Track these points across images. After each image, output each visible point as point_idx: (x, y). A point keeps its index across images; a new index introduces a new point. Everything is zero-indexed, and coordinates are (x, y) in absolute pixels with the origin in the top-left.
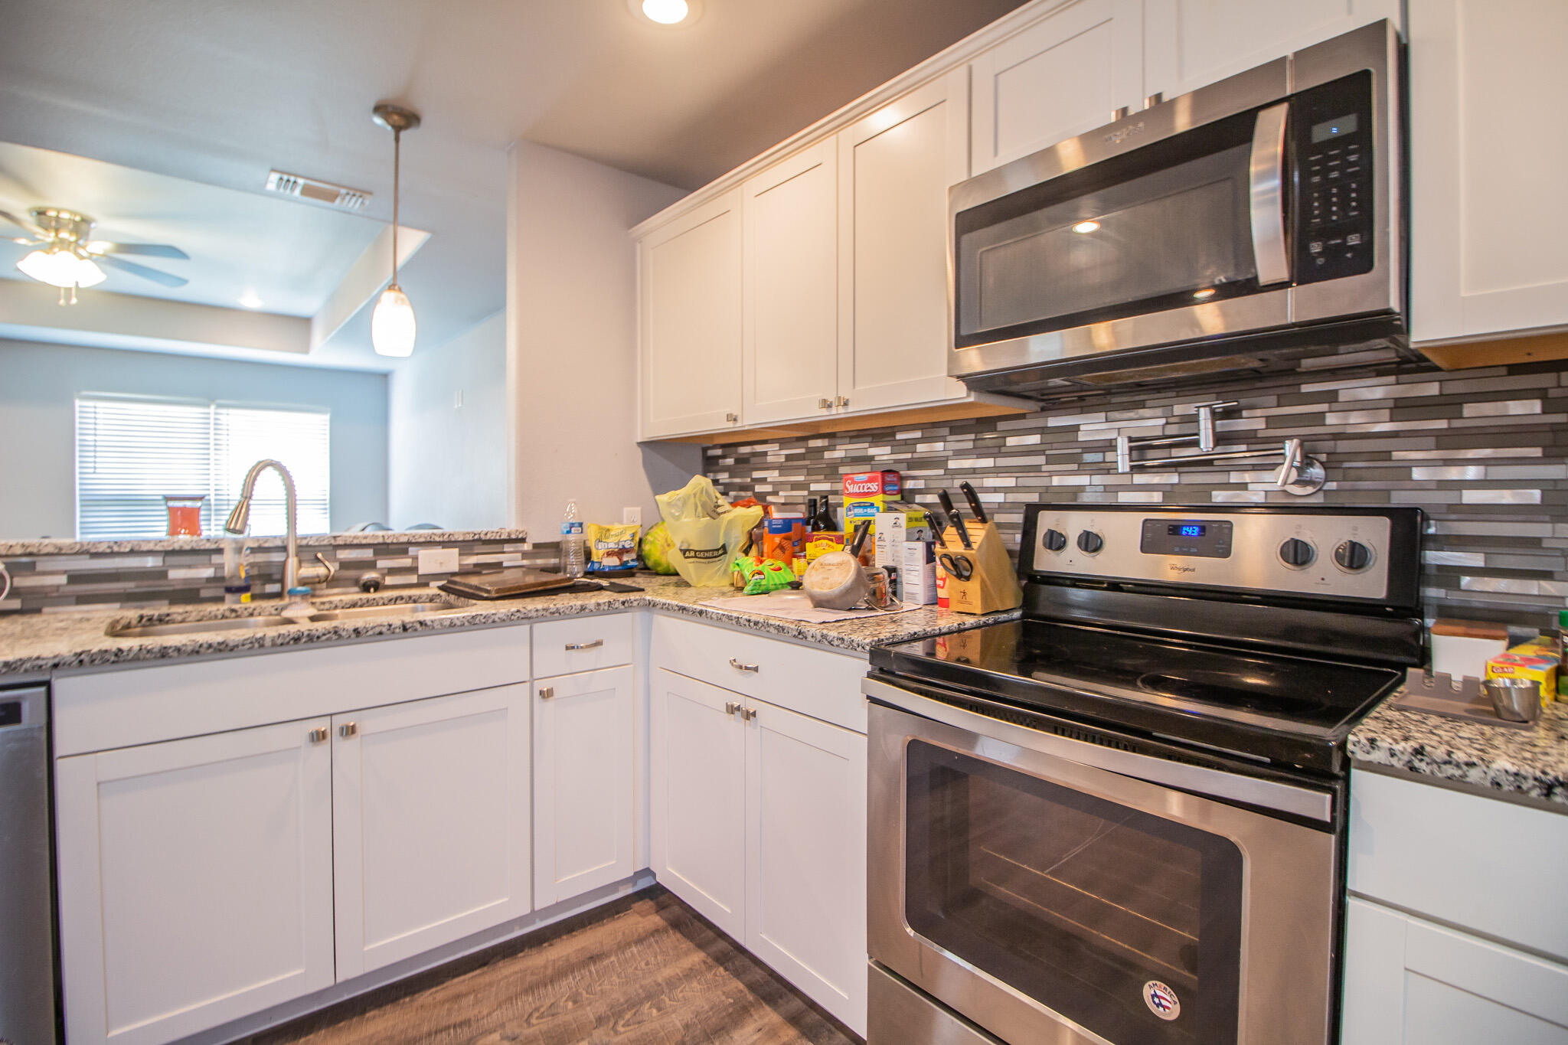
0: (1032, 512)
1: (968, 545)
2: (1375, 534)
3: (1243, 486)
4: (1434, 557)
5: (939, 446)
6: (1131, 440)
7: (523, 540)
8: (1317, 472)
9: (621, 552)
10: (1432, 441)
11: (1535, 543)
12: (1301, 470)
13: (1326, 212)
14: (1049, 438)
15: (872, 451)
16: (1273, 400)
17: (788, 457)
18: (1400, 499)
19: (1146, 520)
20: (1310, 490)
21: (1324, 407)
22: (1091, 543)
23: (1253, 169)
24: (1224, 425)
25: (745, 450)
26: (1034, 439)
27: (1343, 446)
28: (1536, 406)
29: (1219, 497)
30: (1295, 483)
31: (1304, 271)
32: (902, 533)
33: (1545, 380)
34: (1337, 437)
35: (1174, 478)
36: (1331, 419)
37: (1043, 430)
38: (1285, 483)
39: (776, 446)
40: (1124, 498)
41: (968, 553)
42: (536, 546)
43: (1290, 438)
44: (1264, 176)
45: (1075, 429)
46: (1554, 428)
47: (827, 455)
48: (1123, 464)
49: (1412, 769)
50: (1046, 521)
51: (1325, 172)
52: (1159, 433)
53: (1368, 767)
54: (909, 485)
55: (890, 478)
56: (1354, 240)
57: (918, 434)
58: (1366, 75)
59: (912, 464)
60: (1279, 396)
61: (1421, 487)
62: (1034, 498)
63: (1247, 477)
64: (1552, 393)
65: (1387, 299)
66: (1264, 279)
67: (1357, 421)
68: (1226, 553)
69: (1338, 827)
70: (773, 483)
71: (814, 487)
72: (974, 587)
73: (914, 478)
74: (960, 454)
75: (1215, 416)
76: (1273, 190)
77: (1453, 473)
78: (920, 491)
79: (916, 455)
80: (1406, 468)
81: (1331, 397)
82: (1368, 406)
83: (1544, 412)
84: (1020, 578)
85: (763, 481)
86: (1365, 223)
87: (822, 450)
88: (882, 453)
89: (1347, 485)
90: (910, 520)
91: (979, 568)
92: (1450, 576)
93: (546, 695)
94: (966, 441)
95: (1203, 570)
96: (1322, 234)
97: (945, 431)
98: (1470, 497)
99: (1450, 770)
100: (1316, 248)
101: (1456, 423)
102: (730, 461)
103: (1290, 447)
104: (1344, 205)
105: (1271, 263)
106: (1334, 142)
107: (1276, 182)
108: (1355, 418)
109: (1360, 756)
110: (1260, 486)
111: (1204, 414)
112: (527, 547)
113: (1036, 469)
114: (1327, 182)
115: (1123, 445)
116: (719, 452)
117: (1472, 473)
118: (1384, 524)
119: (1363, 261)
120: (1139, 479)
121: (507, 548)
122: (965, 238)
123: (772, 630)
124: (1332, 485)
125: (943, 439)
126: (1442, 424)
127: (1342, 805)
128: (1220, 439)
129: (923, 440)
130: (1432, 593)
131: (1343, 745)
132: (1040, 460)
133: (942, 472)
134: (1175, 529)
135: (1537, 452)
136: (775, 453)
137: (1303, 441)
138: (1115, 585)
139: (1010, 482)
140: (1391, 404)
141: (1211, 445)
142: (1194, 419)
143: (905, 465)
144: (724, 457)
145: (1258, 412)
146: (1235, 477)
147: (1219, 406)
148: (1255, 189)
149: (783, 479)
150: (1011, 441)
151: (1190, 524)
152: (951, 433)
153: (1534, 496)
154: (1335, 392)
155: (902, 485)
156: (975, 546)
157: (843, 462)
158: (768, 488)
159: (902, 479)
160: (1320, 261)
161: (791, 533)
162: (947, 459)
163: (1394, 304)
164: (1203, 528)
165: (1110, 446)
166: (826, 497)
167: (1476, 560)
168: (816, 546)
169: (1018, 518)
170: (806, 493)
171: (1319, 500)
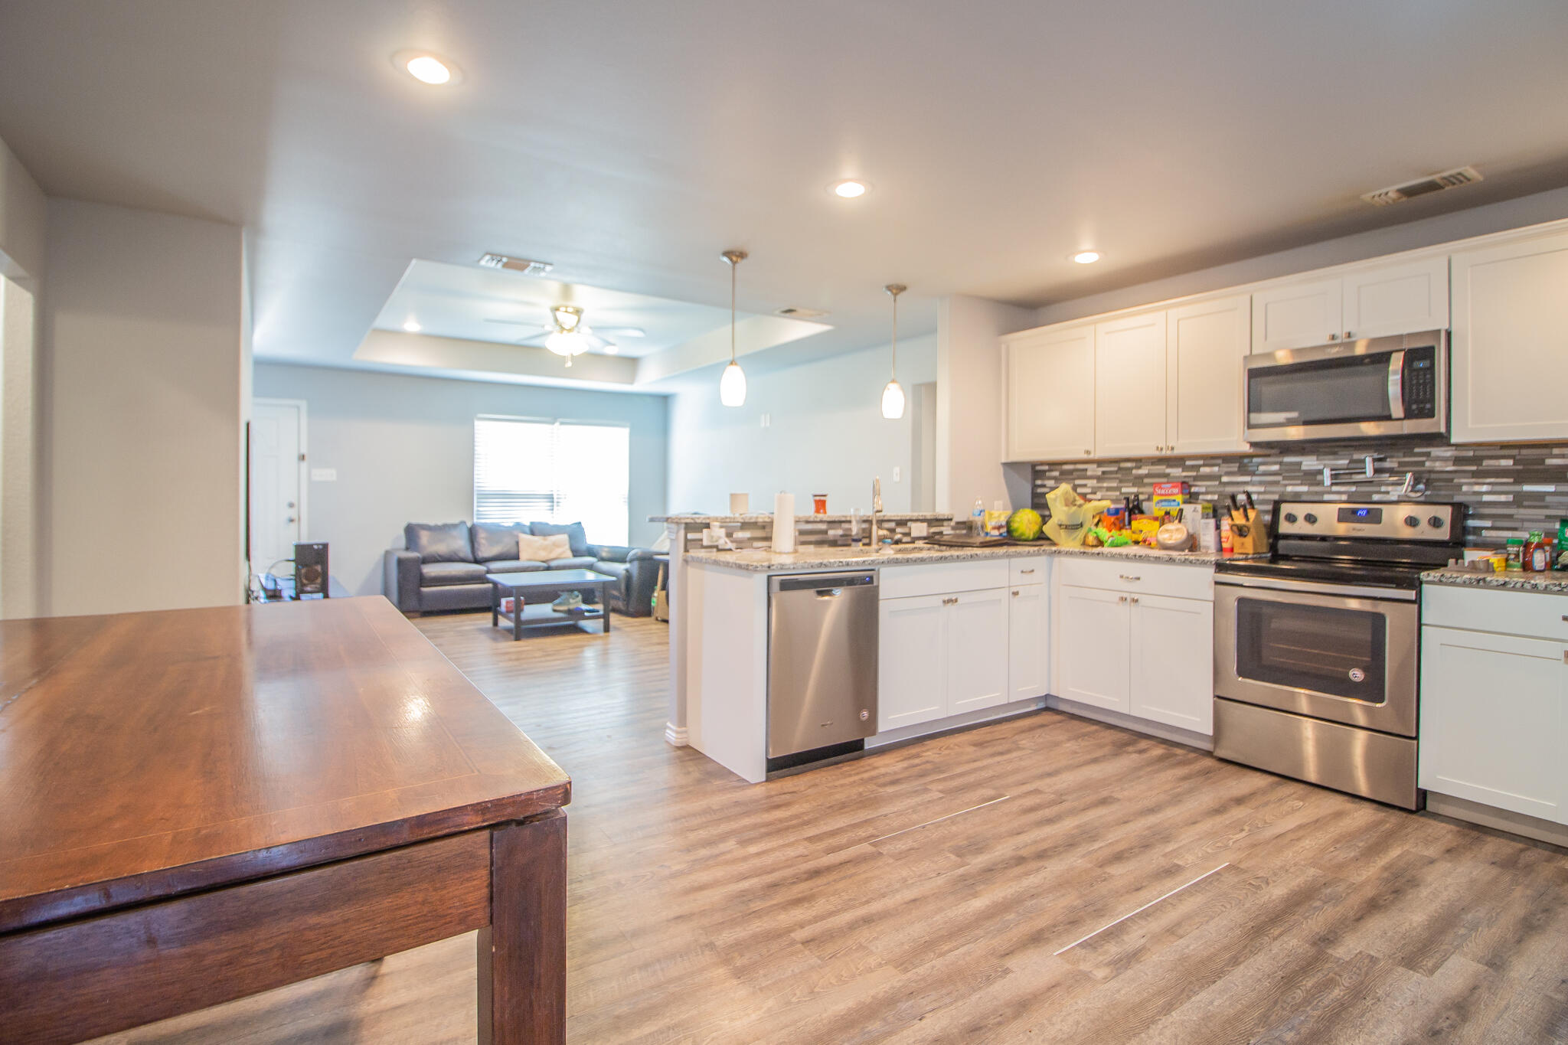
0: (1277, 505)
1: (1248, 519)
2: (1445, 513)
3: (1388, 493)
4: (1471, 523)
5: (1216, 469)
6: (1332, 470)
7: (951, 520)
8: (1421, 486)
9: (999, 528)
10: (1470, 475)
11: (1510, 517)
12: (1414, 486)
13: (1418, 394)
14: (1284, 467)
15: (1168, 471)
16: (1401, 454)
17: (1104, 473)
18: (1457, 499)
19: (1339, 509)
20: (1419, 494)
21: (1424, 459)
22: (1311, 519)
23: (1391, 368)
24: (1378, 465)
25: (1066, 467)
26: (1276, 468)
27: (1433, 476)
28: (1510, 462)
29: (1376, 497)
30: (1411, 491)
31: (1409, 415)
32: (1199, 515)
33: (1515, 452)
34: (1430, 472)
35: (1353, 489)
36: (1427, 464)
37: (1281, 463)
38: (1406, 491)
39: (1095, 466)
40: (1326, 497)
41: (1247, 524)
42: (958, 523)
43: (1409, 472)
44: (1395, 373)
45: (1300, 464)
46: (1518, 471)
47: (1134, 472)
48: (1327, 482)
49: (1441, 581)
50: (1285, 509)
51: (1417, 379)
52: (1345, 467)
53: (1428, 582)
54: (1193, 490)
55: (1184, 485)
56: (1428, 406)
57: (1201, 462)
58: (1433, 348)
59: (1196, 478)
60: (1405, 453)
61: (1466, 493)
62: (1276, 497)
63: (1390, 488)
64: (1518, 457)
65: (1440, 428)
66: (1394, 416)
67: (1438, 466)
68: (1379, 522)
69: (1418, 601)
70: (1093, 488)
71: (1124, 490)
72: (1248, 541)
73: (1196, 486)
74: (1228, 474)
75: (1375, 460)
76: (1397, 380)
77: (1477, 488)
78: (1203, 493)
79: (1199, 474)
80: (1460, 486)
81: (1428, 454)
82: (1445, 459)
83: (1514, 464)
84: (1269, 538)
85: (1085, 486)
86: (1432, 400)
87: (1131, 469)
88: (1176, 472)
89: (1435, 492)
90: (1203, 508)
91: (1252, 530)
92: (1477, 530)
93: (1016, 594)
94: (1234, 467)
95: (1367, 530)
96: (1416, 402)
97: (1219, 461)
98: (1486, 498)
99: (1451, 580)
100: (1414, 407)
101: (1480, 468)
102: (1056, 474)
103: (1409, 475)
104: (1425, 393)
105: (1397, 409)
106: (1421, 369)
107: (1399, 377)
108: (1437, 464)
109: (1425, 579)
110: (1395, 493)
111: (1368, 460)
112: (953, 523)
113: (1277, 483)
114: (1418, 384)
115: (1327, 473)
116: (1046, 468)
117: (1485, 488)
118: (1449, 509)
119: (1431, 414)
120: (1335, 488)
121: (945, 523)
122: (1252, 380)
123: (1151, 559)
124: (1428, 493)
125: (1218, 465)
126: (1474, 468)
127: (1419, 594)
128: (1377, 471)
129: (1204, 465)
130: (1471, 538)
131: (1419, 578)
132: (1279, 478)
133: (1217, 483)
134: (1354, 512)
135: (1511, 480)
136: (1093, 470)
137: (1414, 473)
138: (1324, 539)
139: (1262, 489)
140: (1453, 458)
141: (1372, 474)
142: (1363, 461)
143: (1192, 479)
144: (1050, 470)
145: (1394, 460)
146: (1383, 489)
147: (1376, 456)
148: (1391, 378)
149: (1100, 485)
150: (1262, 468)
151: (1362, 509)
152: (1223, 463)
153: (1510, 498)
154: (1429, 453)
155: (1190, 490)
156: (1251, 520)
157: (1148, 476)
158: (1089, 490)
159: (1190, 486)
160: (1416, 412)
161: (1118, 516)
162: (1220, 477)
163: (1443, 430)
164: (1369, 511)
165: (1321, 472)
166: (1138, 496)
167: (1488, 523)
168: (1139, 523)
169: (1270, 507)
170: (1118, 493)
171: (1422, 499)
